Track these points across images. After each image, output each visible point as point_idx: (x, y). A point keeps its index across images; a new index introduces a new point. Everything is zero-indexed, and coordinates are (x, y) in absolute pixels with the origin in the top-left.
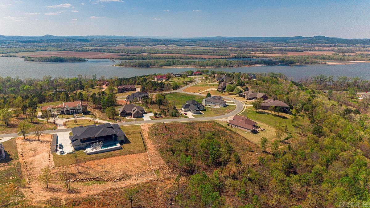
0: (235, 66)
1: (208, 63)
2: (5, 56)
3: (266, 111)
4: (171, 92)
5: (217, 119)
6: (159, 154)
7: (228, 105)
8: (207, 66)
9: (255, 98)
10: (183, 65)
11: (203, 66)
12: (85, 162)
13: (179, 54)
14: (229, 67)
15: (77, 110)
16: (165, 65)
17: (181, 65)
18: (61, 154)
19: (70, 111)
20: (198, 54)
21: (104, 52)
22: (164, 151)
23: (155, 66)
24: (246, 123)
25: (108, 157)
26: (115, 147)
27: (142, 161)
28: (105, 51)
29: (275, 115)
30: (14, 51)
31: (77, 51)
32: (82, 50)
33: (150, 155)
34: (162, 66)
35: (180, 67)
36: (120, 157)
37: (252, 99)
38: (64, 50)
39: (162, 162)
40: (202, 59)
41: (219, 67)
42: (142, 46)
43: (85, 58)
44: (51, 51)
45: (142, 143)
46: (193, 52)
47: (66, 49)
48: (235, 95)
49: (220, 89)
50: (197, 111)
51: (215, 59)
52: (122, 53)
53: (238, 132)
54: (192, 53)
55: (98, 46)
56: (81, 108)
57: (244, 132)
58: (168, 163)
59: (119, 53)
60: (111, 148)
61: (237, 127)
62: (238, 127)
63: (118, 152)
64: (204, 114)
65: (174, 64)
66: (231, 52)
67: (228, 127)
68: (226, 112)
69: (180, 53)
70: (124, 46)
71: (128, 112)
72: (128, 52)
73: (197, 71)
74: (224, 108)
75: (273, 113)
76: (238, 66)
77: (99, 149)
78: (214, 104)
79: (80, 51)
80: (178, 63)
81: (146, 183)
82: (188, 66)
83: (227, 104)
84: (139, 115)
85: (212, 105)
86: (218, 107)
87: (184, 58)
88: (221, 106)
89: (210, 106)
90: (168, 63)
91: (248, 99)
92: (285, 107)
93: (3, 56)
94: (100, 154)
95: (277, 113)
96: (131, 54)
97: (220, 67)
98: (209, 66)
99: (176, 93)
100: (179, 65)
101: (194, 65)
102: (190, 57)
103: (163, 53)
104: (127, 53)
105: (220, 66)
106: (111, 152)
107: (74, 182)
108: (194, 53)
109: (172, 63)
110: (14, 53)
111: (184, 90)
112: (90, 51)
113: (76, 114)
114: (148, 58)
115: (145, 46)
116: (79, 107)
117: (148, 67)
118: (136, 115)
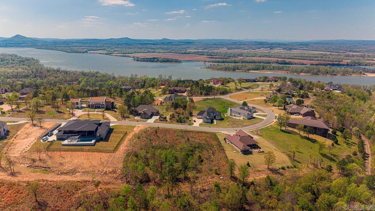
0: (339, 75)
1: (303, 69)
2: (122, 56)
4: (214, 98)
5: (220, 132)
6: (124, 158)
7: (254, 118)
8: (301, 72)
9: (298, 113)
12: (54, 151)
13: (278, 58)
14: (330, 75)
15: (100, 105)
16: (253, 70)
18: (43, 141)
19: (95, 105)
20: (301, 59)
21: (203, 55)
22: (131, 155)
23: (241, 70)
25: (75, 151)
26: (90, 142)
27: (102, 161)
28: (204, 53)
29: (304, 138)
30: (130, 52)
31: (180, 53)
32: (185, 53)
33: (114, 157)
34: (249, 70)
36: (85, 153)
37: (293, 115)
38: (170, 52)
40: (303, 64)
41: (317, 74)
42: (245, 49)
43: (181, 60)
44: (159, 53)
46: (296, 57)
48: (278, 108)
50: (207, 119)
52: (219, 56)
53: (228, 149)
54: (294, 57)
55: (202, 49)
56: (104, 103)
58: (125, 168)
59: (216, 56)
60: (86, 143)
62: (231, 143)
64: (216, 124)
65: (263, 68)
66: (345, 58)
67: (222, 142)
69: (280, 57)
70: (226, 49)
71: (140, 112)
72: (225, 55)
73: (273, 77)
74: (246, 121)
76: (344, 75)
77: (75, 142)
79: (182, 53)
80: (268, 68)
81: (78, 182)
83: (256, 116)
85: (237, 115)
86: (242, 118)
89: (235, 116)
90: (257, 67)
92: (325, 129)
93: (120, 56)
94: (72, 147)
96: (227, 57)
97: (318, 74)
98: (304, 73)
99: (220, 98)
100: (269, 70)
101: (286, 71)
102: (288, 62)
103: (260, 57)
104: (223, 56)
105: (318, 73)
106: (83, 147)
107: (28, 167)
109: (262, 68)
110: (130, 54)
111: (230, 97)
112: (192, 54)
113: (99, 108)
114: (241, 61)
115: (248, 49)
116: (102, 102)
117: (234, 71)
118: (144, 116)
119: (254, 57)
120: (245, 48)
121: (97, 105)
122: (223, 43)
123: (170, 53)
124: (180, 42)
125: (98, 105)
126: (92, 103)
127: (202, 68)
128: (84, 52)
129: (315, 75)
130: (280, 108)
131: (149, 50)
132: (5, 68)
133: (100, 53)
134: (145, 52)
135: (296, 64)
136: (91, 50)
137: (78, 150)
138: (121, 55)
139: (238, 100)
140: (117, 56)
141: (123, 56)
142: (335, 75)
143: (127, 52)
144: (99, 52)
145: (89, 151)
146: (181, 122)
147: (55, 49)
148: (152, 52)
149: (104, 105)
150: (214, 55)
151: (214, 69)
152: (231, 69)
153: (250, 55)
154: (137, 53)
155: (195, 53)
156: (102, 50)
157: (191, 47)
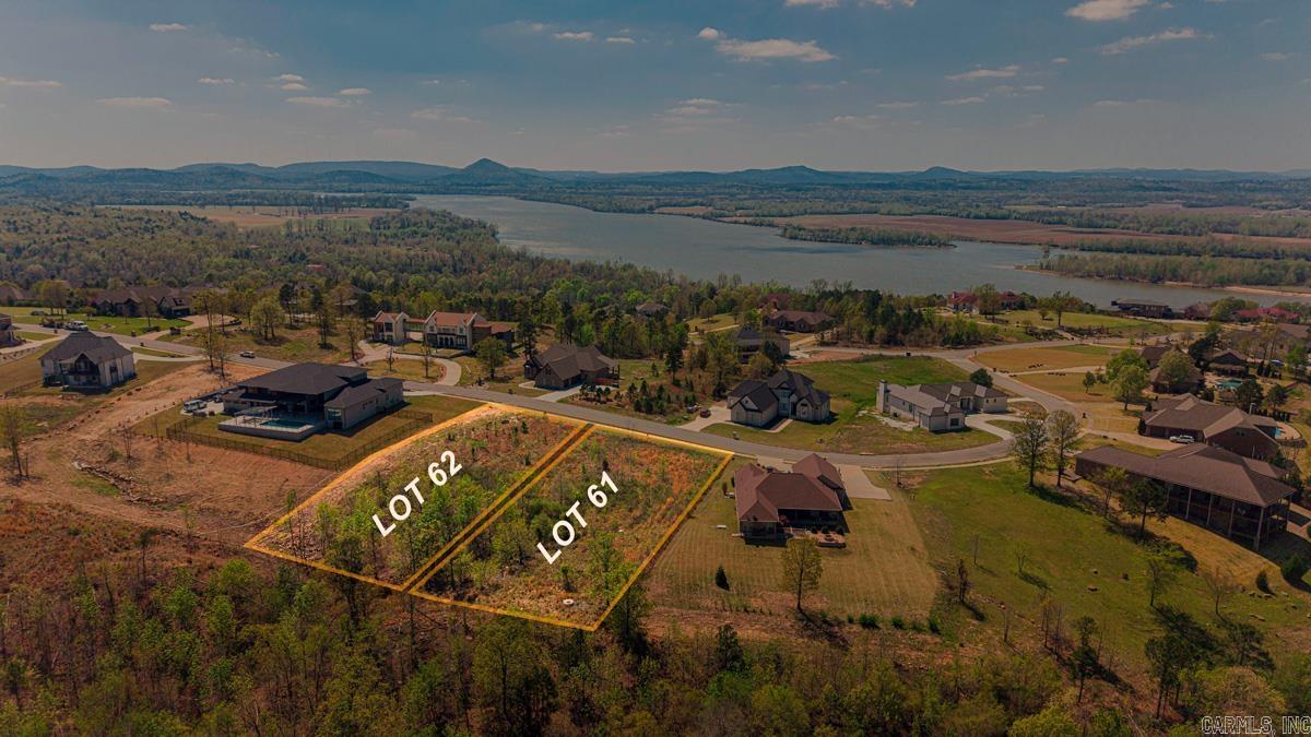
2: (749, 223)
4: (909, 354)
7: (964, 430)
9: (1191, 432)
12: (183, 441)
15: (454, 337)
18: (187, 411)
19: (439, 336)
21: (1060, 222)
23: (1190, 280)
25: (237, 449)
26: (293, 430)
27: (285, 488)
28: (1064, 218)
30: (788, 212)
31: (968, 216)
32: (987, 214)
34: (1224, 282)
36: (259, 459)
37: (1168, 438)
38: (931, 213)
42: (1264, 207)
44: (889, 214)
47: (938, 211)
52: (1128, 228)
53: (707, 513)
56: (467, 332)
57: (725, 522)
64: (777, 431)
73: (1278, 307)
77: (257, 425)
79: (977, 217)
85: (902, 413)
86: (910, 427)
88: (922, 426)
89: (896, 415)
90: (1266, 271)
91: (1142, 431)
93: (746, 223)
106: (267, 440)
107: (84, 470)
110: (782, 216)
111: (978, 356)
112: (1016, 218)
113: (448, 348)
114: (1212, 250)
115: (1281, 208)
116: (461, 330)
117: (1155, 282)
118: (544, 380)
119: (1291, 235)
120: (1265, 203)
121: (444, 337)
122: (1173, 181)
123: (931, 217)
124: (991, 180)
125: (449, 337)
126: (432, 328)
127: (1020, 267)
128: (643, 211)
130: (1131, 407)
131: (857, 205)
132: (399, 246)
133: (689, 215)
134: (839, 210)
136: (666, 205)
137: (244, 448)
138: (749, 219)
140: (736, 222)
141: (754, 224)
143: (774, 211)
144: (686, 212)
145: (272, 454)
146: (649, 411)
147: (567, 200)
148: (864, 213)
149: (465, 337)
150: (1106, 223)
151: (1070, 272)
152: (1144, 277)
153: (1273, 230)
154: (811, 213)
155: (1029, 217)
156: (702, 205)
157: (1024, 197)
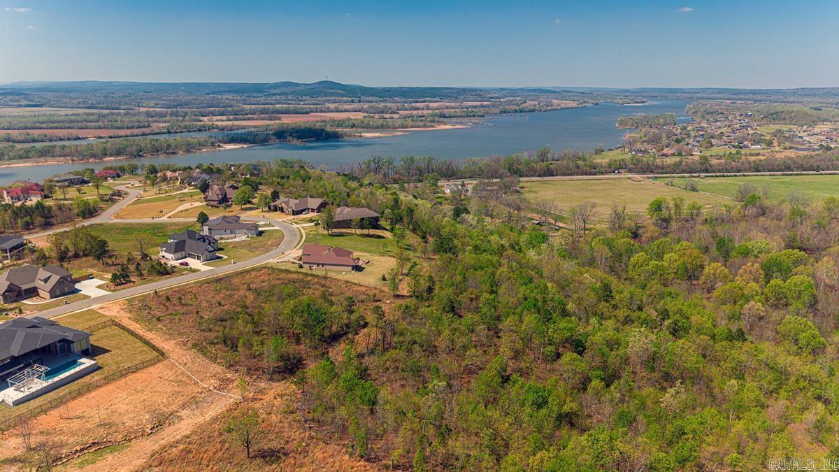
0: (181, 152)
1: (105, 149)
3: (344, 230)
4: (83, 226)
5: (267, 262)
6: (201, 356)
7: (263, 232)
8: (105, 155)
9: (305, 210)
10: (27, 158)
11: (93, 156)
12: (25, 422)
17: (21, 158)
20: (56, 128)
22: (206, 347)
24: (338, 256)
25: (80, 395)
26: (77, 369)
27: (172, 378)
29: (362, 235)
33: (180, 364)
35: (22, 165)
37: (301, 213)
39: (216, 368)
40: (78, 139)
41: (140, 156)
45: (140, 344)
49: (215, 201)
50: (210, 252)
51: (115, 137)
53: (330, 274)
54: (37, 125)
57: (341, 272)
58: (231, 366)
60: (72, 372)
61: (321, 266)
62: (323, 266)
63: (96, 377)
64: (226, 257)
66: (150, 119)
67: (301, 270)
68: (272, 245)
71: (24, 287)
74: (260, 238)
75: (359, 231)
76: (188, 151)
77: (38, 385)
78: (232, 233)
82: (48, 159)
83: (260, 229)
84: (66, 288)
85: (226, 236)
86: (244, 238)
87: (20, 138)
88: (250, 235)
91: (293, 214)
92: (375, 218)
95: (365, 232)
97: (143, 156)
99: (101, 225)
102: (39, 136)
105: (140, 154)
106: (78, 382)
108: (43, 126)
111: (118, 216)
118: (58, 291)
129: (135, 157)
135: (61, 139)
139: (153, 218)
142: (174, 153)
145: (110, 380)
